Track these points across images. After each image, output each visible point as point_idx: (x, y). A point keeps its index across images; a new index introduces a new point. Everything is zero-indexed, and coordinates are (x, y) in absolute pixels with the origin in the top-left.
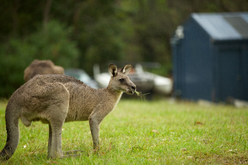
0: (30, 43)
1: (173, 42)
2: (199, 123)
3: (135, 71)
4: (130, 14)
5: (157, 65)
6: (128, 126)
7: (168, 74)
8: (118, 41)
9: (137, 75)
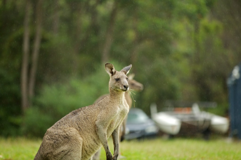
1: (230, 82)
3: (192, 110)
4: (186, 55)
5: (213, 105)
7: (225, 114)
8: (175, 81)
9: (193, 114)
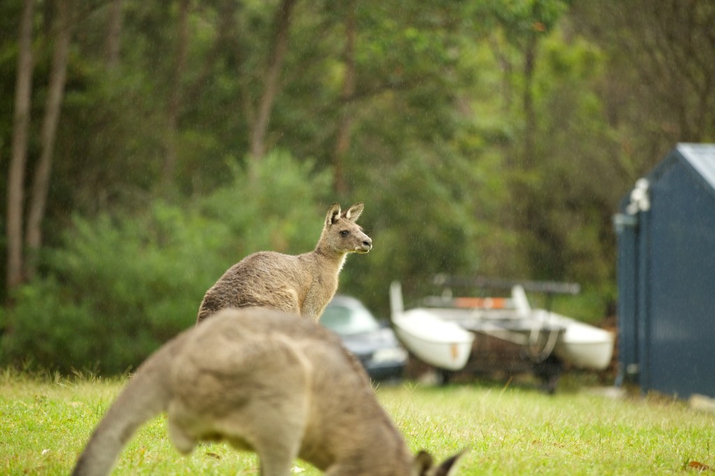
0: (208, 214)
2: (696, 465)
4: (499, 140)
6: (487, 466)
